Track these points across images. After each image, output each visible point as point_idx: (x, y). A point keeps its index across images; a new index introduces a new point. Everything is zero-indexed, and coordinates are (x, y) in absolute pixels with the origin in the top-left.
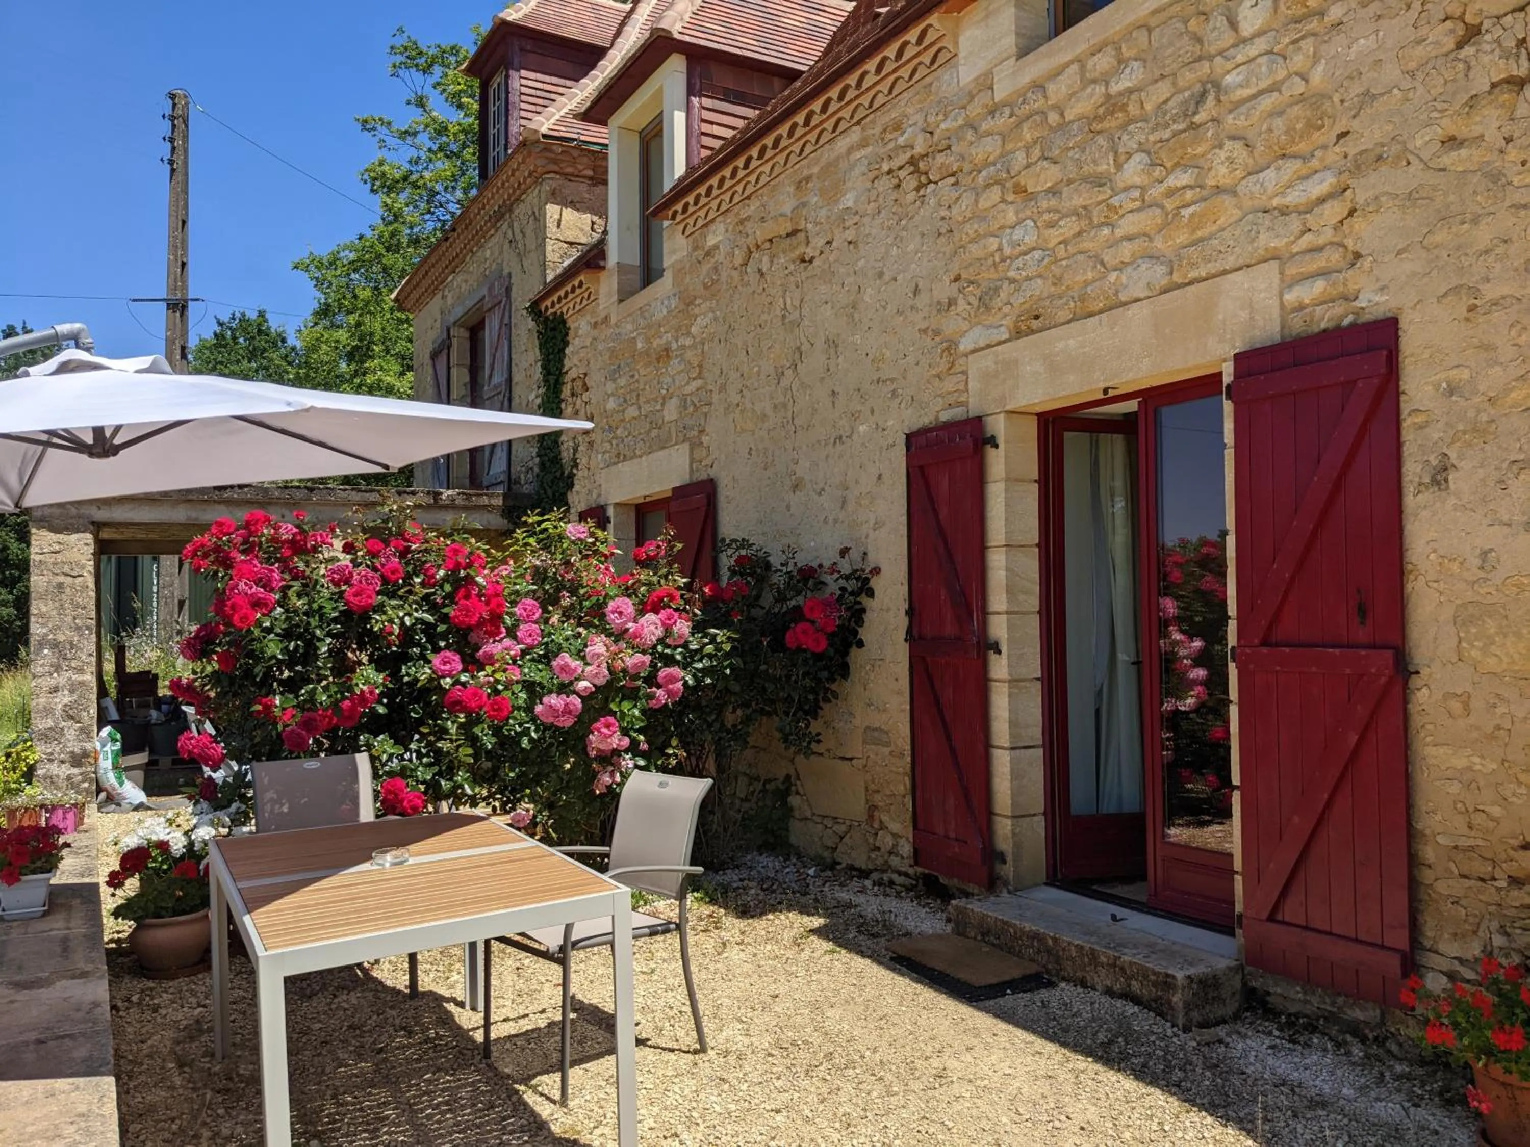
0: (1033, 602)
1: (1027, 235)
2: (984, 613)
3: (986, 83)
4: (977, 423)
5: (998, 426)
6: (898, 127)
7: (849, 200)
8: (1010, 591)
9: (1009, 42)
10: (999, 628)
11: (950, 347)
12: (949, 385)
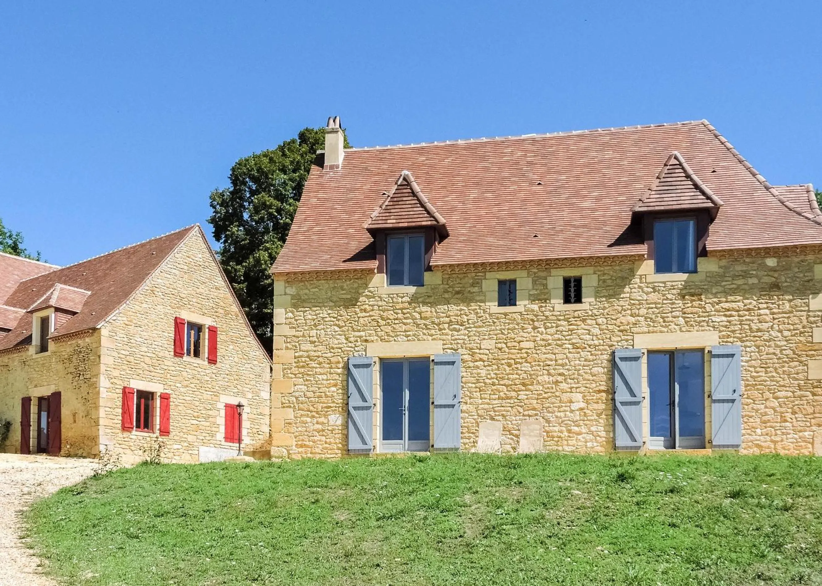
0: (36, 420)
1: (35, 376)
2: (30, 422)
3: (32, 355)
4: (30, 397)
5: (32, 398)
6: (22, 356)
7: (15, 364)
8: (33, 419)
9: (34, 352)
10: (31, 423)
11: (27, 387)
12: (27, 392)
